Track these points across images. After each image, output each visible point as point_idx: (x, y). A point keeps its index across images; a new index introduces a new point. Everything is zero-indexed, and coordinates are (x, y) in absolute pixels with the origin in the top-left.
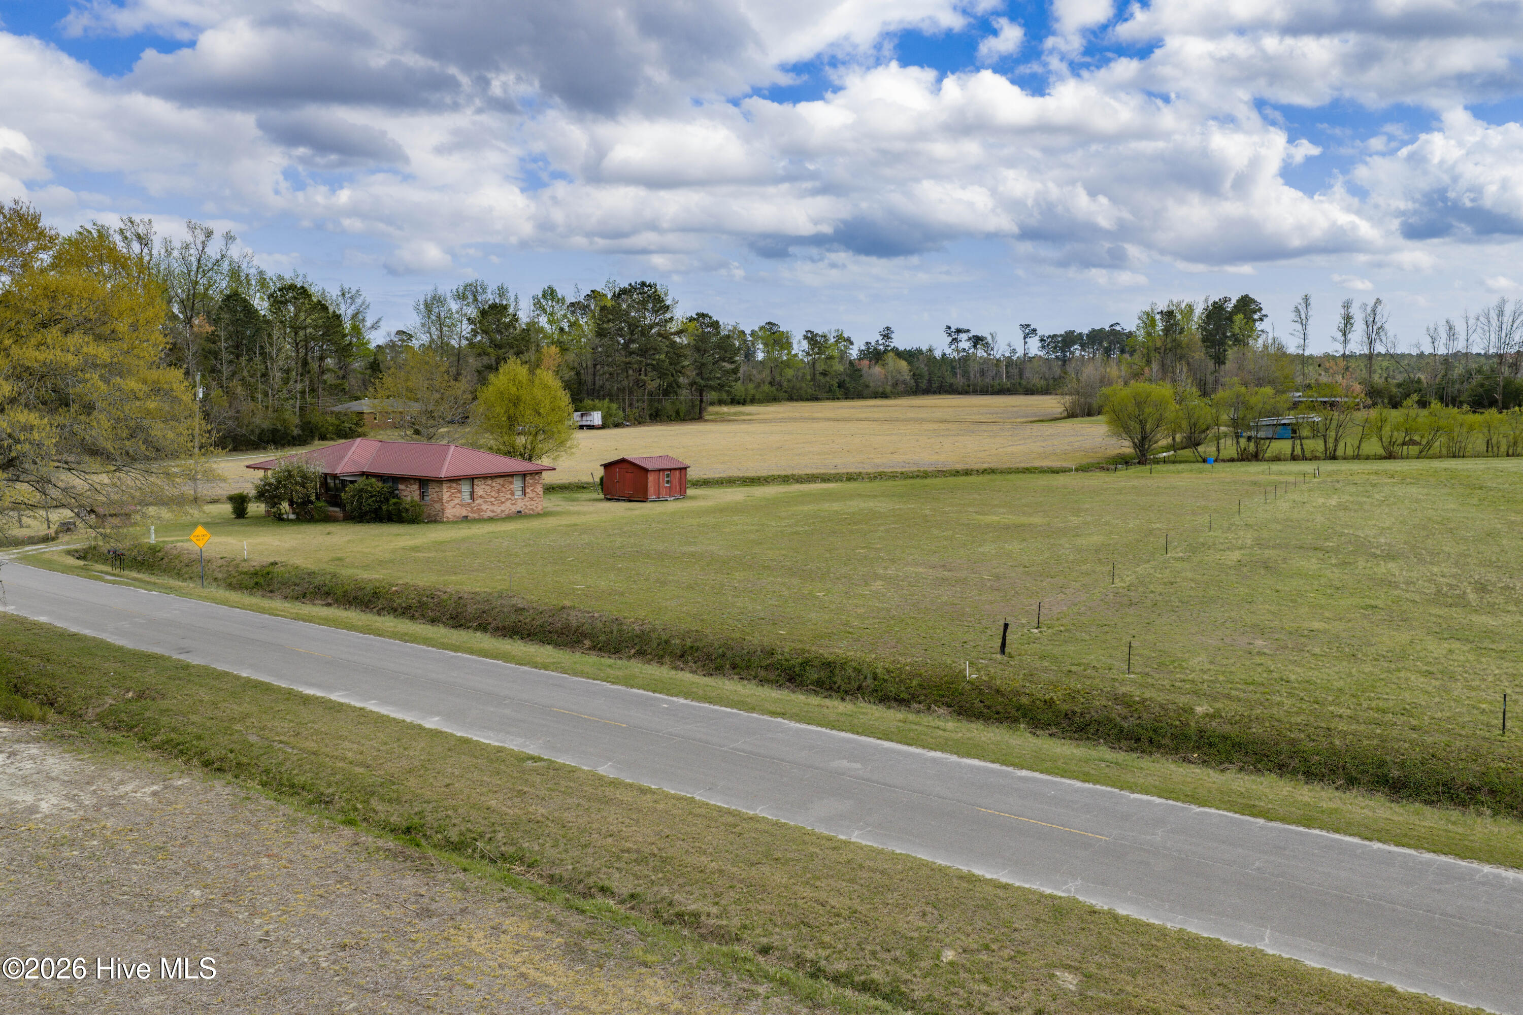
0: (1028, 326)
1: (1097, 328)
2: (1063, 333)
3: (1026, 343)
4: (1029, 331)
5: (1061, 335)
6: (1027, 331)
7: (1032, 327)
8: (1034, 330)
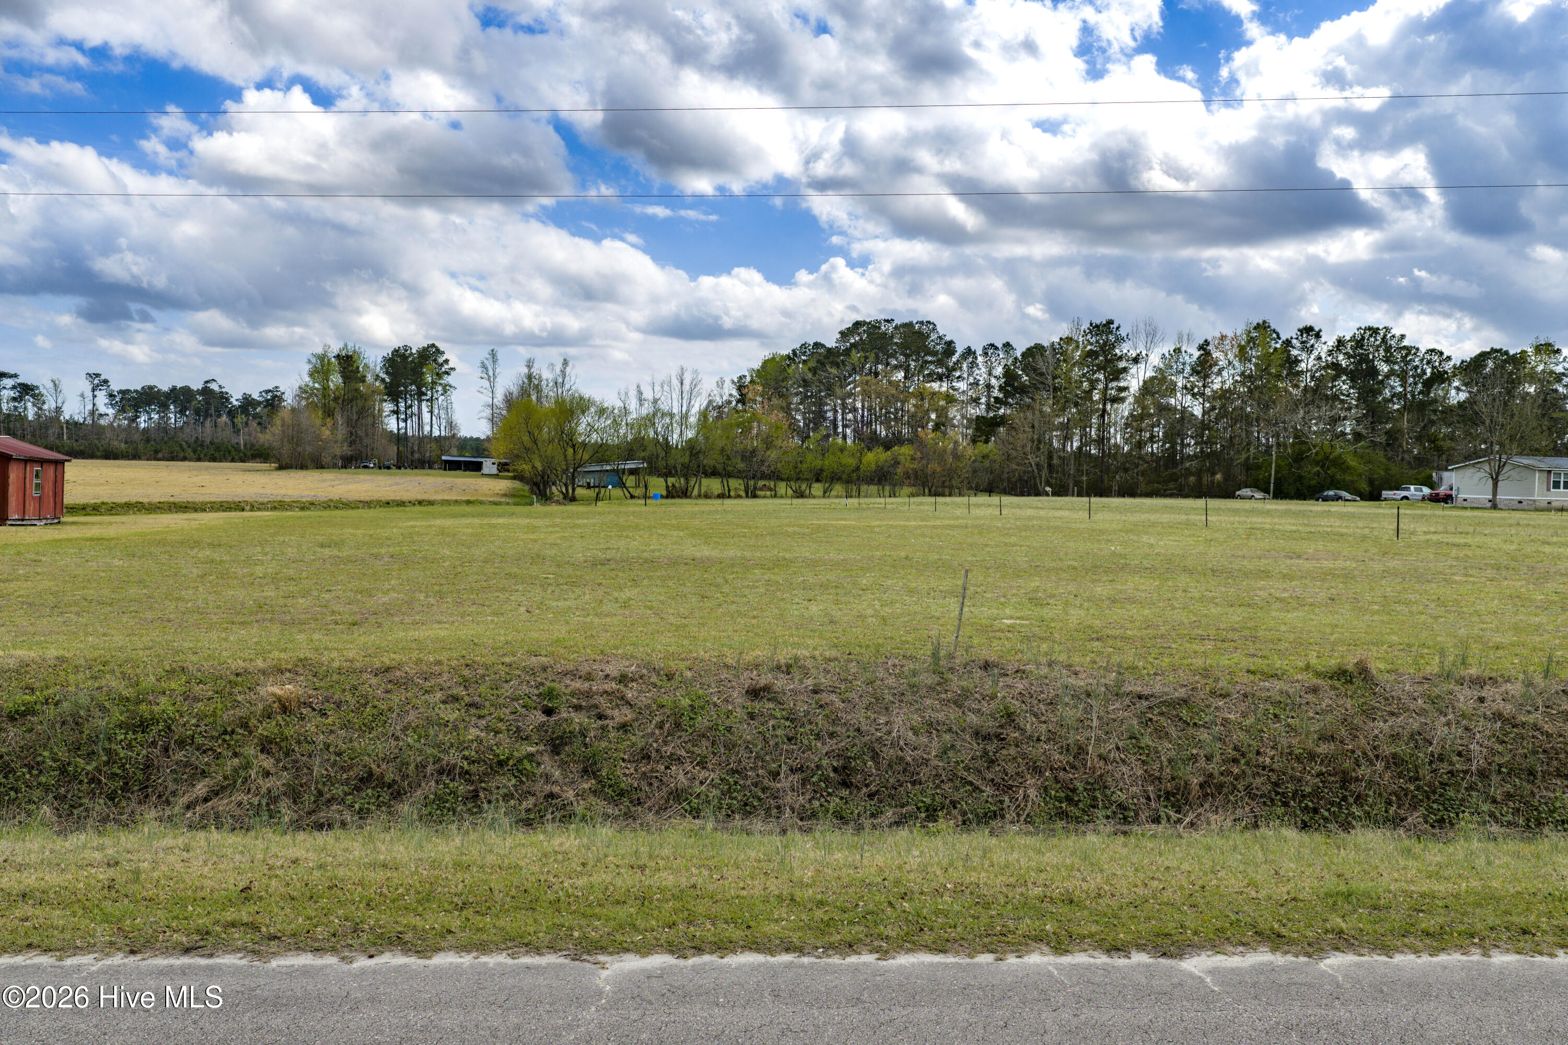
0: (98, 375)
1: (179, 385)
2: (139, 388)
3: (94, 396)
4: (98, 382)
5: (136, 391)
6: (96, 381)
7: (103, 377)
8: (106, 382)
